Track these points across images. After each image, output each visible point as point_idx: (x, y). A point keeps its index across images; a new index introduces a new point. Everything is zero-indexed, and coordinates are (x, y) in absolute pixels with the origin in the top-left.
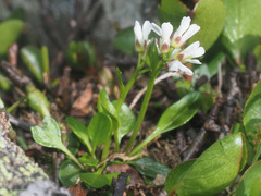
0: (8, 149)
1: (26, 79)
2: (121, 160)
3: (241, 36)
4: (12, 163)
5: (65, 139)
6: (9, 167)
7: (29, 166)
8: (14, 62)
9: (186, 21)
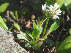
0: (15, 45)
1: (13, 21)
2: (41, 40)
3: (68, 4)
4: (17, 49)
5: (26, 37)
6: (16, 50)
7: (21, 49)
8: (8, 15)
9: (56, 4)
